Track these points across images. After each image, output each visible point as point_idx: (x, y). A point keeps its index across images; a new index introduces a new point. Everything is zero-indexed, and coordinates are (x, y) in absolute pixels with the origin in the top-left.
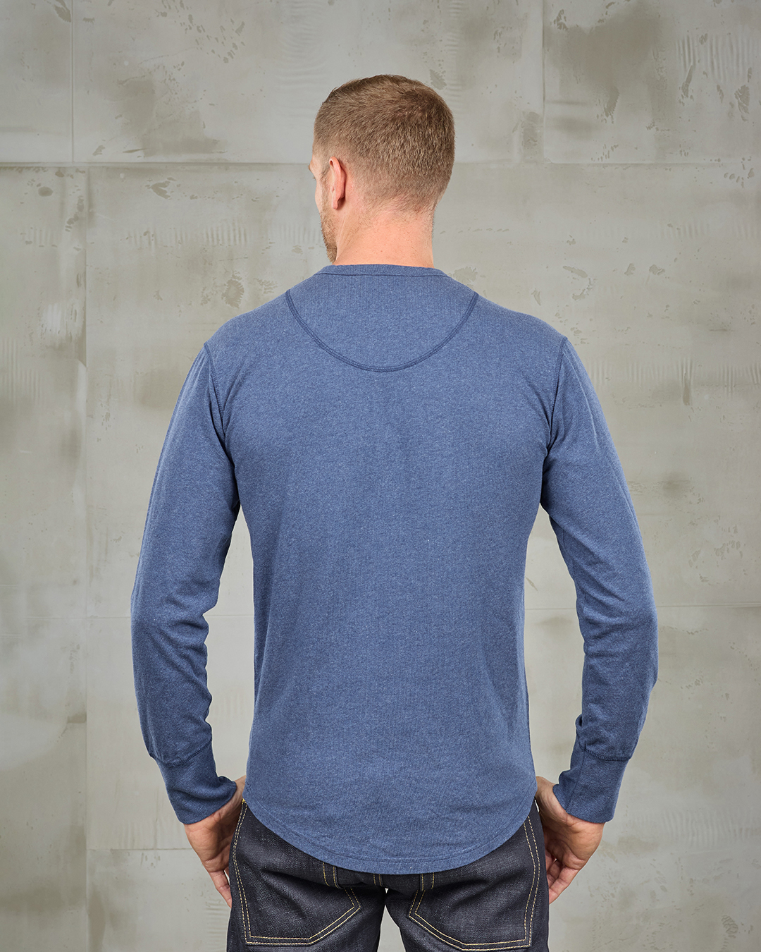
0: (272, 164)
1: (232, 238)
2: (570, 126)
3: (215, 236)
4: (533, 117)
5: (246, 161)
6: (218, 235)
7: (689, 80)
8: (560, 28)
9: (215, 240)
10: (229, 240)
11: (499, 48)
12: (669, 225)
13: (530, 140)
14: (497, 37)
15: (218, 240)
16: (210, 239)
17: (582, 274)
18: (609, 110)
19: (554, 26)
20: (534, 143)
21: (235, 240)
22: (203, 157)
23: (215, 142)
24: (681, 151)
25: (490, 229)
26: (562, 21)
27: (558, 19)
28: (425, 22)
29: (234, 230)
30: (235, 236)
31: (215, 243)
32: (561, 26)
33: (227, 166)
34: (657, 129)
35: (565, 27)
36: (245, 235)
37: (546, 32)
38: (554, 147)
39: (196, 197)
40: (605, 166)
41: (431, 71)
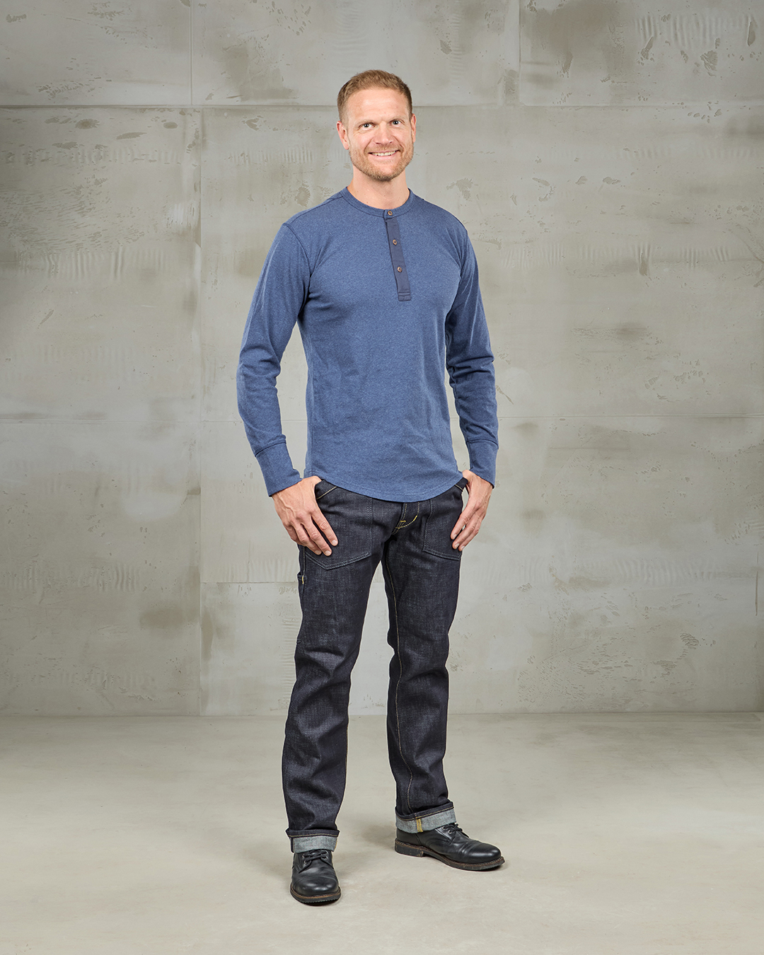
0: (330, 106)
1: (302, 158)
2: (538, 79)
3: (290, 156)
4: (512, 74)
5: (312, 104)
6: (292, 156)
7: (650, 46)
8: (532, 10)
9: (290, 159)
10: (300, 159)
11: (488, 25)
12: (626, 149)
13: (510, 89)
14: (488, 17)
15: (292, 159)
16: (287, 159)
17: (546, 184)
18: (565, 69)
19: (528, 9)
20: (512, 91)
21: (304, 159)
22: (282, 101)
23: (290, 91)
24: (639, 97)
25: (482, 152)
26: (533, 5)
27: (530, 4)
28: (437, 6)
29: (303, 152)
30: (304, 157)
31: (290, 161)
32: (533, 9)
33: (298, 107)
34: (613, 82)
35: (535, 9)
36: (311, 156)
37: (521, 13)
38: (527, 94)
39: (277, 130)
40: (562, 108)
41: (441, 41)
